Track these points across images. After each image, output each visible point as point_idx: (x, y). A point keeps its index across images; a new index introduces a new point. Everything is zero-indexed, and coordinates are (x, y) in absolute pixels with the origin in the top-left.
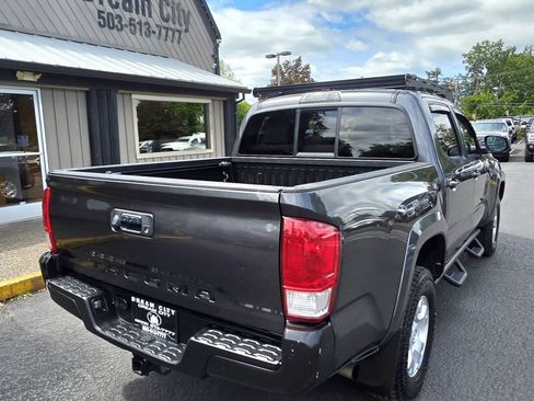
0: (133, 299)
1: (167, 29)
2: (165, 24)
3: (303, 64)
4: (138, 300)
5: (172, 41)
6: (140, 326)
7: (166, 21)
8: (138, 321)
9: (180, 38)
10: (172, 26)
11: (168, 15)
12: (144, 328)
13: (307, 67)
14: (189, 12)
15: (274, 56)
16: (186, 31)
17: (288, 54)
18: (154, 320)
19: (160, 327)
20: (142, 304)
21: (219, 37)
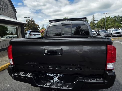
0: (47, 74)
1: (3, 8)
2: (2, 7)
3: (33, 20)
4: (49, 74)
5: (4, 11)
6: (50, 81)
7: (2, 6)
8: (49, 80)
9: (6, 10)
10: (4, 7)
11: (2, 4)
12: (51, 82)
13: (34, 21)
14: (8, 4)
15: (26, 18)
16: (8, 9)
17: (30, 17)
18: (55, 79)
19: (58, 80)
20: (51, 75)
21: (16, 11)
